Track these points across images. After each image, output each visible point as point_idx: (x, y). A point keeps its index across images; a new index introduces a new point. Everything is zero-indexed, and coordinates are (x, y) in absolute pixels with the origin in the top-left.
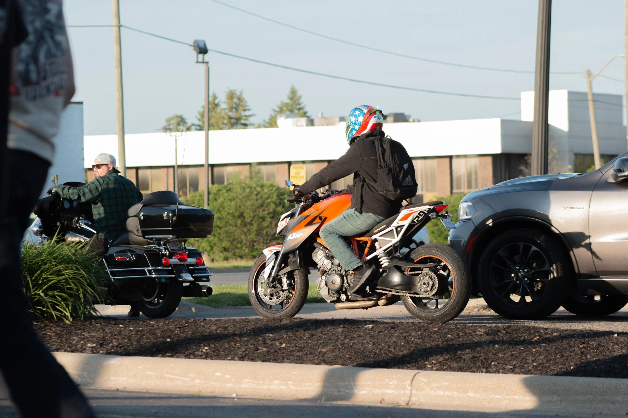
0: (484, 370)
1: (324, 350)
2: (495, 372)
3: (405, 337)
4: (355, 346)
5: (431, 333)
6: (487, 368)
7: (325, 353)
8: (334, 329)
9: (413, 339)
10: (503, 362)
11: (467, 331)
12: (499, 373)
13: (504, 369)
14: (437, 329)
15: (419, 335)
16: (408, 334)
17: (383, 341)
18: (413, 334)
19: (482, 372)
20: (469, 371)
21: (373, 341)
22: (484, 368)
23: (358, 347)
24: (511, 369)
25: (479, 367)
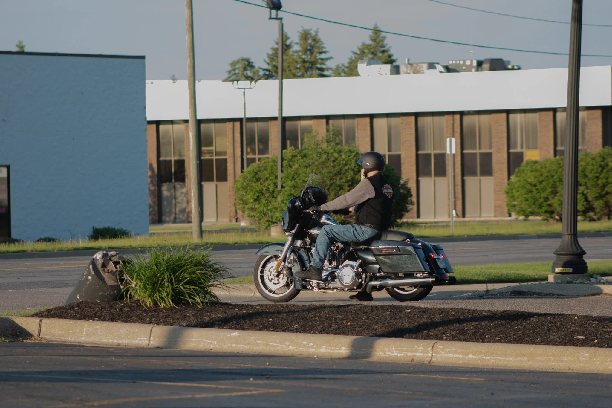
0: (481, 341)
1: (376, 327)
2: (488, 342)
3: (431, 318)
4: (397, 324)
5: (449, 316)
6: (483, 339)
7: (377, 329)
8: (384, 312)
9: (436, 320)
10: (494, 335)
11: (474, 314)
12: (490, 342)
13: (494, 340)
14: (454, 313)
15: (441, 317)
16: (433, 316)
17: (416, 321)
18: (437, 316)
19: (479, 342)
20: (470, 341)
21: (410, 321)
22: (481, 339)
23: (399, 325)
24: (499, 340)
25: (478, 339)
